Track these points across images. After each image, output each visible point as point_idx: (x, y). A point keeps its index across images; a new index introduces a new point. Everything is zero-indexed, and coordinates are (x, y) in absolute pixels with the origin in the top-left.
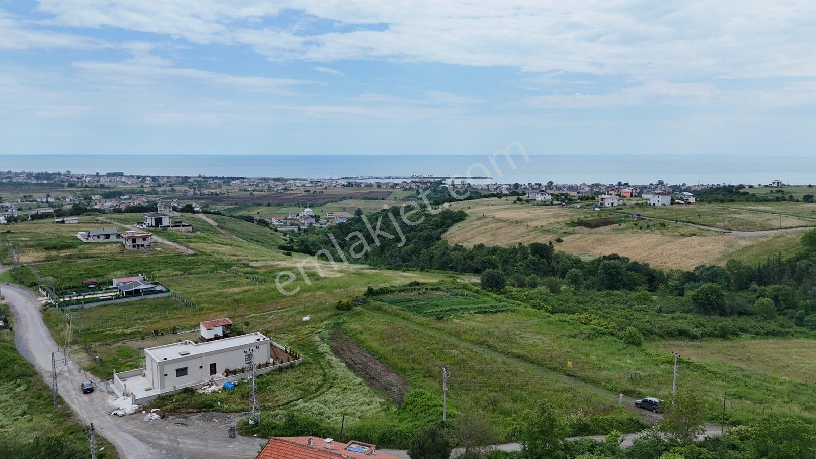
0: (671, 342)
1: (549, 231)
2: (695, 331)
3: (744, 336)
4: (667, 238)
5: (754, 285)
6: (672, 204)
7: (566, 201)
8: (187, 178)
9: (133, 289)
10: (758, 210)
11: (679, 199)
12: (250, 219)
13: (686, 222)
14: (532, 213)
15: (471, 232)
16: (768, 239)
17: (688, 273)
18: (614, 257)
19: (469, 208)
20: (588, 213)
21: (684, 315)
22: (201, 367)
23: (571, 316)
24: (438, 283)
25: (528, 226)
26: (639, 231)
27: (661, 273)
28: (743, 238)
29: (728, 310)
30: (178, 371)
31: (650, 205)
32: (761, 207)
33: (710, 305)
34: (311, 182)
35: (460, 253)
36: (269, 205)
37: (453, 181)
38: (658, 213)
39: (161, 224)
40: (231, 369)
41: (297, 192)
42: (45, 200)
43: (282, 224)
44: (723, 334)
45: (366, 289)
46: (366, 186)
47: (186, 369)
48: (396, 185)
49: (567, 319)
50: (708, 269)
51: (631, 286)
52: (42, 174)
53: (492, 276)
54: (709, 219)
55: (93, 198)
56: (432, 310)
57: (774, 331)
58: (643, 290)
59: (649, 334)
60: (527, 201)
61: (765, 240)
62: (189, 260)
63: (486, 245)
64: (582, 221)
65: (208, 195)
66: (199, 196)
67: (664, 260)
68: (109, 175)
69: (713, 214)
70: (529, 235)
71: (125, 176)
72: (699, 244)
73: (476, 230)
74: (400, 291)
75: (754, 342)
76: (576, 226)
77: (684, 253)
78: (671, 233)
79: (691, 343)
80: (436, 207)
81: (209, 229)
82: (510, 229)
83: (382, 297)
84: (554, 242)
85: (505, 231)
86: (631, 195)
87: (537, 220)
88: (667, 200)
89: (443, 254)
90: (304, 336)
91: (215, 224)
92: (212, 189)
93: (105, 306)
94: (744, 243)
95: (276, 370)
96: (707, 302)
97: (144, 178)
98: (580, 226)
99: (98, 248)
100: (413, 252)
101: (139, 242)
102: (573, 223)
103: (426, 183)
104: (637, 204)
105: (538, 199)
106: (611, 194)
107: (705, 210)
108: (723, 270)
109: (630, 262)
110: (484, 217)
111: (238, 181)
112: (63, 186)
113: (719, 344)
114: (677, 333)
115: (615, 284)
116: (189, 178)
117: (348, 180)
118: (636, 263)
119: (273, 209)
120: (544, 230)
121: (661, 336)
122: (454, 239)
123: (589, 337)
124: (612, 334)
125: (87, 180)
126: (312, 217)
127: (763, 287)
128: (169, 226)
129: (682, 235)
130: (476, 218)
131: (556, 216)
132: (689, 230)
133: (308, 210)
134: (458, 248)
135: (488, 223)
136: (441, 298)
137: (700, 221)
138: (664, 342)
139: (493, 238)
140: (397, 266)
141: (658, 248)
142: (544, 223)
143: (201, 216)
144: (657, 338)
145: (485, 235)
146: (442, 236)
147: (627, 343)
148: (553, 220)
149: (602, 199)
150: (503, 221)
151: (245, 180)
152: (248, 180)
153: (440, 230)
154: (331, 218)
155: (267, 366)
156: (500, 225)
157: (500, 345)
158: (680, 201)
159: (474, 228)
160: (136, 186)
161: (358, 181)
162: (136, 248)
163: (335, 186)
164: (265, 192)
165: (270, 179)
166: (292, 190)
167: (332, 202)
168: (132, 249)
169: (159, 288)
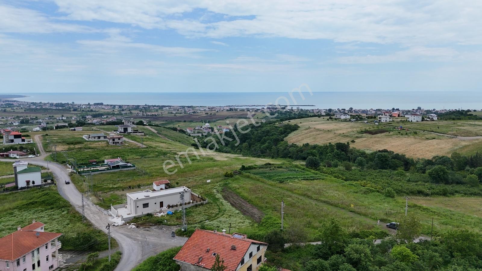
0: (413, 197)
1: (347, 136)
2: (427, 191)
3: (457, 195)
4: (417, 140)
5: (468, 168)
6: (422, 120)
7: (359, 119)
8: (138, 106)
9: (116, 165)
10: (475, 125)
11: (427, 118)
12: (175, 129)
13: (430, 131)
14: (338, 126)
15: (301, 137)
16: (479, 141)
17: (428, 160)
18: (385, 151)
19: (301, 123)
20: (371, 126)
21: (423, 183)
22: (155, 203)
23: (356, 182)
24: (282, 164)
25: (335, 133)
26: (401, 136)
27: (412, 160)
28: (463, 141)
29: (450, 181)
30: (144, 205)
31: (409, 121)
32: (477, 123)
33: (439, 178)
34: (209, 108)
35: (295, 148)
36: (185, 121)
37: (292, 108)
38: (413, 126)
39: (127, 131)
40: (171, 205)
41: (201, 114)
42: (61, 118)
43: (192, 132)
44: (444, 194)
45: (241, 166)
46: (240, 110)
47: (148, 204)
48: (258, 110)
49: (354, 184)
50: (440, 158)
51: (394, 167)
52: (59, 104)
53: (312, 160)
54: (444, 130)
55: (87, 117)
56: (277, 178)
57: (475, 192)
58: (401, 170)
59: (400, 192)
60: (335, 119)
61: (477, 142)
62: (144, 150)
63: (310, 144)
64: (367, 130)
65: (150, 116)
66: (145, 116)
67: (415, 153)
68: (95, 104)
69: (447, 127)
70: (335, 138)
71: (105, 105)
72: (437, 144)
73: (304, 135)
74: (260, 168)
75: (462, 198)
76: (363, 133)
77: (427, 149)
78: (420, 138)
79: (425, 198)
80: (282, 122)
81: (152, 134)
82: (324, 135)
83: (249, 171)
84: (350, 142)
85: (321, 136)
86: (399, 116)
87: (340, 130)
88: (420, 118)
89: (285, 149)
90: (208, 190)
91: (156, 132)
92: (153, 112)
93: (102, 173)
94: (464, 144)
95: (194, 206)
96: (437, 176)
97: (115, 106)
98: (365, 133)
99: (95, 144)
100: (267, 148)
101: (116, 140)
102: (362, 131)
103: (275, 109)
104: (401, 121)
105: (342, 118)
106: (386, 115)
107: (442, 124)
108: (449, 158)
109: (394, 154)
110: (309, 128)
111: (167, 108)
112: (71, 111)
113: (441, 198)
114: (416, 192)
115: (385, 166)
116: (140, 106)
117: (230, 107)
118: (398, 154)
119: (187, 123)
120: (344, 136)
121: (408, 194)
122: (291, 141)
123: (365, 193)
124: (378, 191)
125: (83, 107)
126: (209, 128)
127: (473, 169)
128: (131, 133)
129: (427, 139)
130: (304, 129)
131: (352, 127)
132: (431, 136)
133: (207, 124)
134: (294, 145)
135: (312, 132)
136: (282, 172)
137: (438, 130)
138: (409, 197)
139: (314, 140)
140: (258, 156)
141: (412, 146)
142: (344, 132)
143: (148, 127)
144: (404, 194)
145: (310, 138)
146: (284, 139)
147: (386, 196)
148: (350, 130)
149: (380, 118)
150: (320, 130)
151: (171, 107)
152: (173, 107)
153: (284, 135)
154: (220, 129)
155: (189, 204)
156: (318, 132)
157: (314, 196)
158: (427, 119)
159: (303, 135)
160: (110, 111)
161: (236, 108)
162: (115, 144)
163: (223, 111)
164: (182, 114)
165: (185, 106)
166: (198, 113)
167: (221, 120)
168: (112, 144)
169: (129, 164)
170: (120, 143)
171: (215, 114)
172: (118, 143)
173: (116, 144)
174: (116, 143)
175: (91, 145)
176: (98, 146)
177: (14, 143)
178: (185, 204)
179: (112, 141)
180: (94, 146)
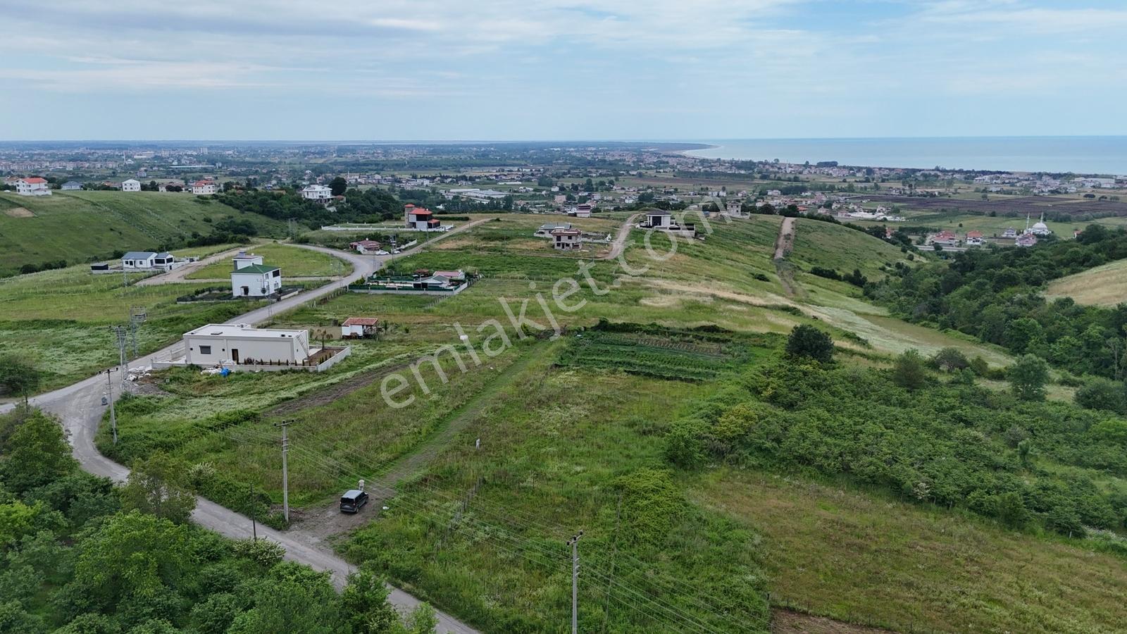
8: (914, 171)
9: (421, 282)
22: (224, 350)
30: (202, 348)
34: (1119, 182)
36: (993, 215)
41: (1076, 196)
47: (211, 348)
55: (770, 193)
66: (905, 196)
68: (821, 165)
71: (838, 167)
91: (787, 232)
92: (936, 187)
93: (386, 294)
97: (859, 169)
101: (564, 240)
111: (987, 177)
112: (753, 178)
116: (920, 170)
125: (789, 170)
133: (1039, 225)
143: (789, 220)
151: (1003, 175)
152: (1009, 176)
160: (836, 180)
162: (561, 247)
164: (1016, 194)
165: (1047, 174)
166: (1066, 193)
167: (1115, 216)
168: (556, 247)
169: (445, 285)
171: (1117, 198)
174: (563, 245)
175: (514, 246)
176: (524, 247)
177: (413, 229)
178: (279, 364)
179: (555, 242)
180: (518, 246)
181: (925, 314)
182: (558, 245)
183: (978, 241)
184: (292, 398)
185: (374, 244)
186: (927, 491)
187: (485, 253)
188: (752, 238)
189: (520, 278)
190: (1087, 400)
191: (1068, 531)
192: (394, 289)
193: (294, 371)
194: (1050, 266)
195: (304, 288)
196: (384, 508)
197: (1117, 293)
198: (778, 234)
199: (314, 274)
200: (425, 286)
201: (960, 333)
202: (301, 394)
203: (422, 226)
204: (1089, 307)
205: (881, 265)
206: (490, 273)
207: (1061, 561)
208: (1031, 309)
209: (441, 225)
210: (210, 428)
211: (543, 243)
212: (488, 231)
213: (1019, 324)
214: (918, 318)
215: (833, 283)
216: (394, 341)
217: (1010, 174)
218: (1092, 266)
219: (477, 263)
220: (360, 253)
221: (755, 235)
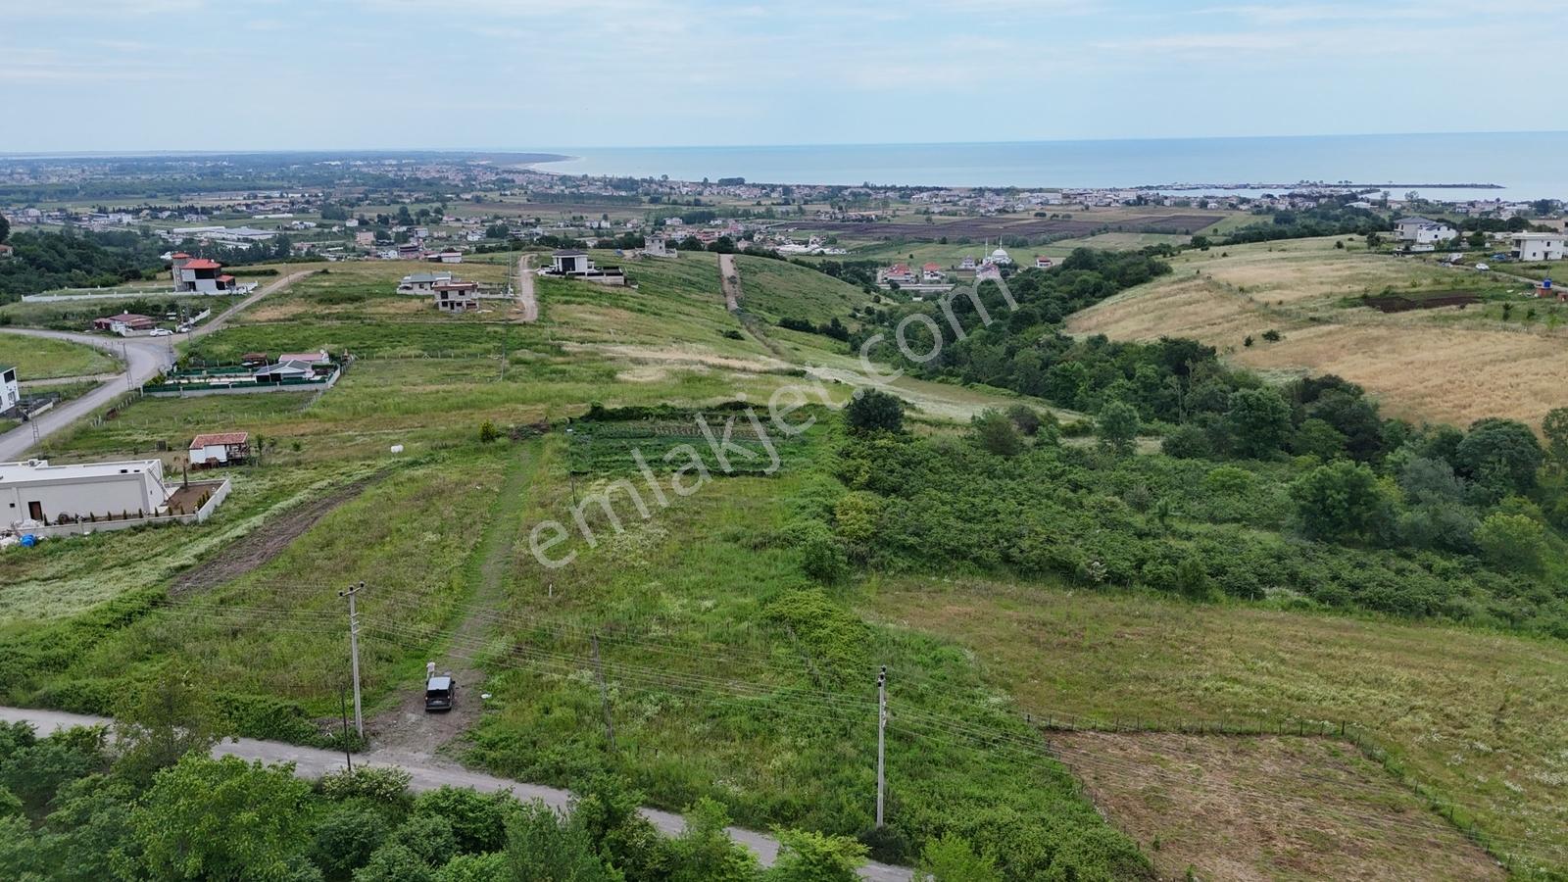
8: (841, 189)
15: (1127, 310)
22: (12, 505)
34: (1066, 196)
36: (944, 242)
41: (1025, 215)
44: (1187, 586)
46: (1175, 204)
48: (1244, 201)
55: (668, 222)
66: (837, 222)
68: (723, 183)
71: (746, 186)
74: (664, 418)
76: (1358, 306)
84: (1257, 341)
85: (1193, 310)
92: (870, 209)
97: (773, 188)
101: (453, 296)
103: (1316, 199)
105: (1420, 239)
110: (1195, 276)
111: (925, 195)
116: (846, 188)
117: (1140, 193)
120: (1274, 312)
125: (684, 190)
130: (1175, 279)
133: (999, 252)
134: (1054, 342)
135: (1183, 291)
143: (726, 258)
146: (1073, 315)
149: (1518, 242)
151: (942, 192)
152: (948, 193)
156: (1200, 295)
160: (749, 203)
161: (1162, 193)
162: (448, 308)
163: (1109, 205)
164: (961, 215)
165: (989, 190)
166: (1015, 212)
167: (1072, 237)
168: (441, 308)
169: (310, 374)
170: (464, 305)
171: (1069, 216)
172: (460, 304)
173: (452, 308)
174: (452, 304)
175: (374, 309)
176: (392, 311)
177: (192, 292)
178: (126, 517)
179: (439, 299)
180: (381, 309)
181: (941, 368)
182: (445, 304)
183: (936, 275)
184: (190, 566)
185: (143, 319)
186: (1104, 571)
187: (337, 323)
188: (692, 284)
189: (416, 357)
190: (1175, 449)
191: (1248, 592)
192: (226, 387)
193: (157, 527)
194: (1063, 300)
195: (62, 398)
196: (484, 696)
197: (1146, 325)
198: (720, 276)
199: (58, 373)
200: (276, 378)
201: (989, 387)
202: (200, 557)
203: (207, 287)
204: (1125, 344)
205: (850, 312)
206: (365, 352)
207: (1260, 626)
208: (1062, 352)
209: (238, 285)
210: (108, 626)
211: (416, 304)
212: (320, 290)
213: (1064, 370)
214: (932, 373)
215: (811, 337)
216: (286, 464)
217: (950, 190)
218: (1105, 296)
219: (333, 337)
220: (119, 335)
221: (695, 279)
